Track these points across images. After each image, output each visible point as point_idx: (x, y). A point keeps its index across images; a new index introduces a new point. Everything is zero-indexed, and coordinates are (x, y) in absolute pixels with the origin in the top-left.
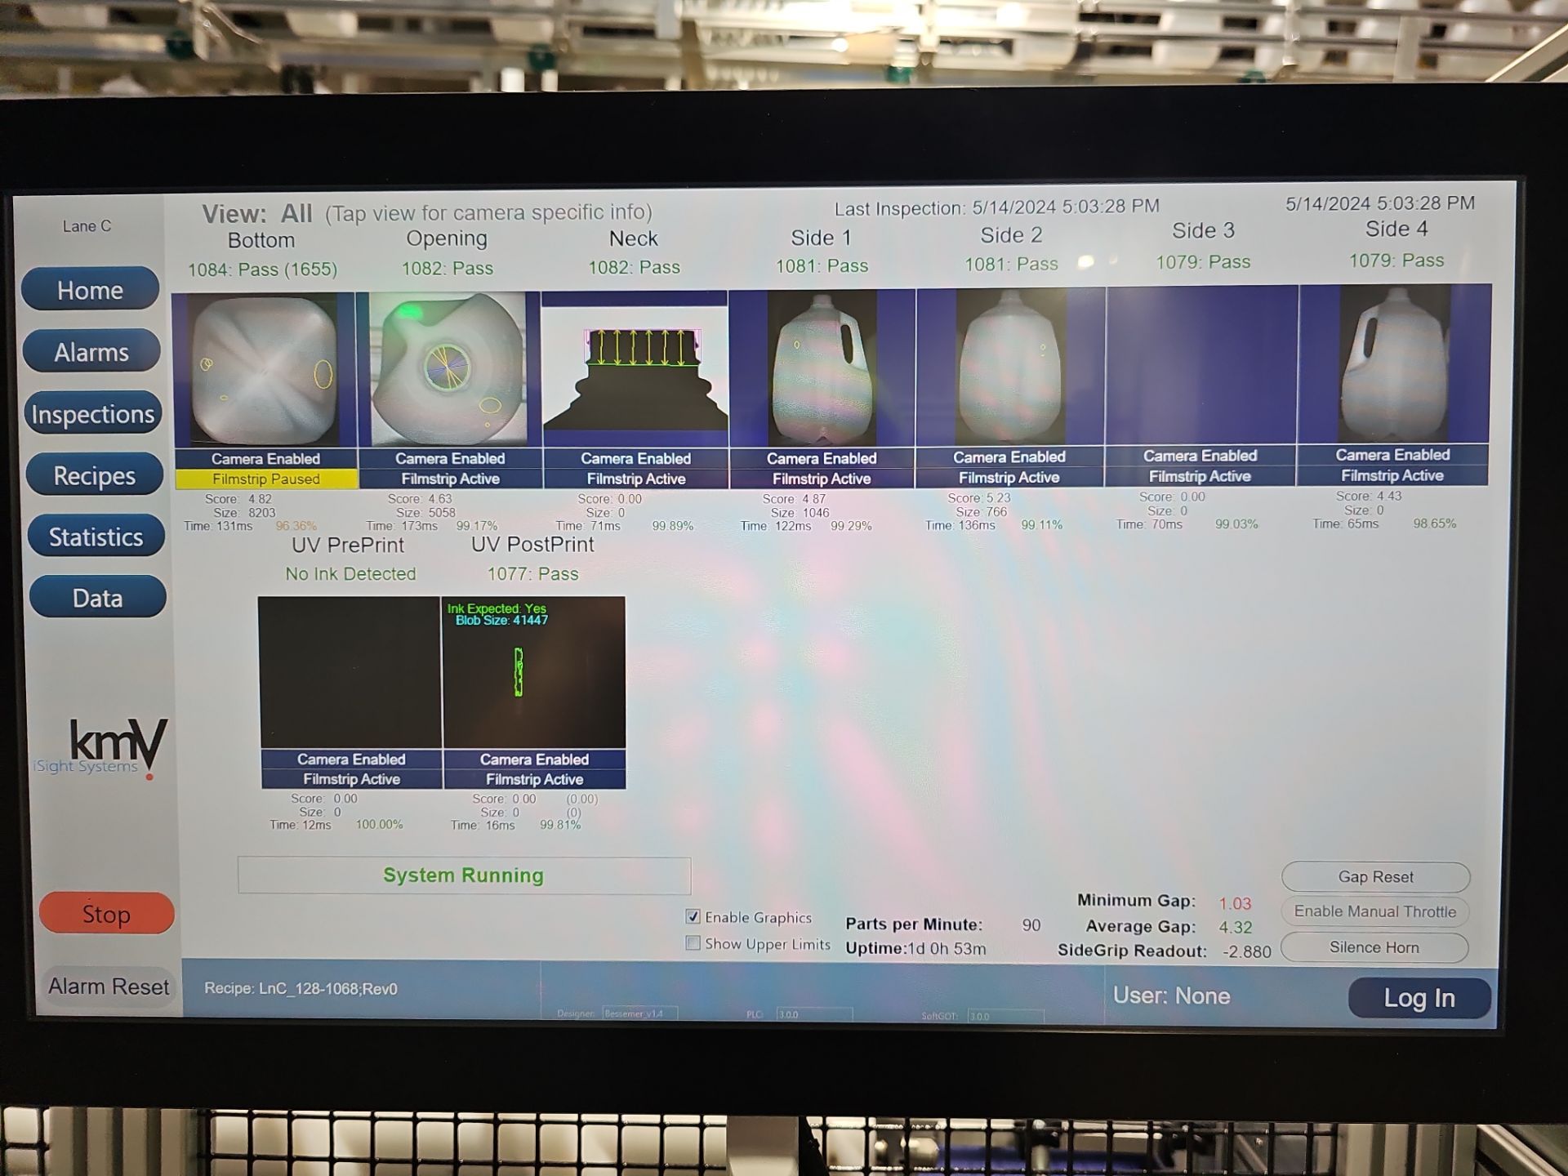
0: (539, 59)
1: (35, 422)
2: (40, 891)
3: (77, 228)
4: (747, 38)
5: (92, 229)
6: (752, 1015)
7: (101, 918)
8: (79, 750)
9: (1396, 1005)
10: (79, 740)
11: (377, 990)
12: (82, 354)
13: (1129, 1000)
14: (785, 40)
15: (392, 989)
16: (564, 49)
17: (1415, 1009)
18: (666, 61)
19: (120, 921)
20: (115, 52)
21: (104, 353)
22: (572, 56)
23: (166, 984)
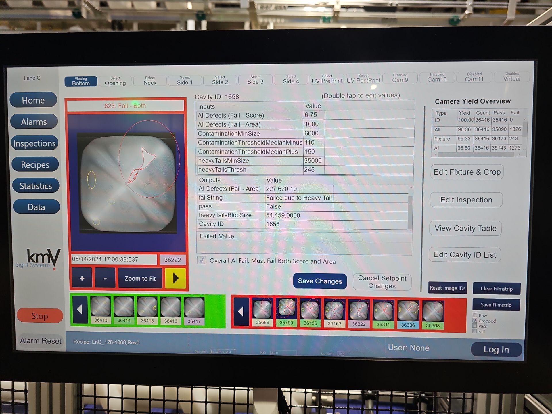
0: (200, 16)
1: (15, 146)
2: (17, 307)
3: (29, 79)
4: (273, 7)
5: (34, 79)
6: (262, 353)
7: (38, 317)
8: (30, 260)
9: (488, 352)
10: (30, 256)
11: (132, 343)
12: (31, 122)
13: (394, 349)
14: (287, 7)
15: (137, 343)
16: (209, 13)
17: (495, 353)
18: (244, 16)
19: (45, 318)
20: (57, 16)
21: (38, 122)
22: (211, 15)
23: (60, 340)
